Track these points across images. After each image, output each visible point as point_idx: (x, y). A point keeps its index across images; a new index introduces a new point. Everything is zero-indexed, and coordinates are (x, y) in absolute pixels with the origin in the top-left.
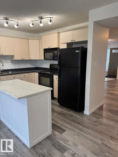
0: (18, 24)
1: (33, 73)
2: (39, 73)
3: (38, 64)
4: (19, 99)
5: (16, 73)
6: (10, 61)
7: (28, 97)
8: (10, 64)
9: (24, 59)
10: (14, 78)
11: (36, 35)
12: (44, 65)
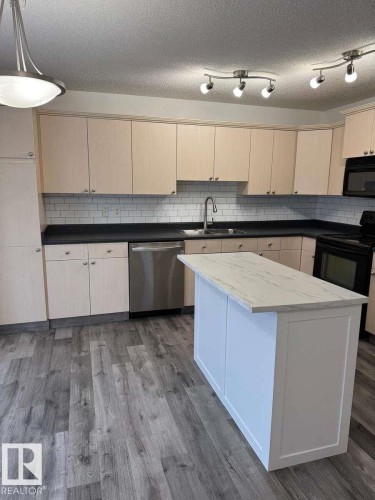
0: (271, 86)
1: (298, 240)
2: (319, 241)
3: (318, 211)
4: (256, 310)
5: (246, 233)
6: (234, 200)
7: (281, 310)
8: (233, 206)
9: (277, 193)
10: (240, 249)
11: (323, 115)
12: (340, 214)
